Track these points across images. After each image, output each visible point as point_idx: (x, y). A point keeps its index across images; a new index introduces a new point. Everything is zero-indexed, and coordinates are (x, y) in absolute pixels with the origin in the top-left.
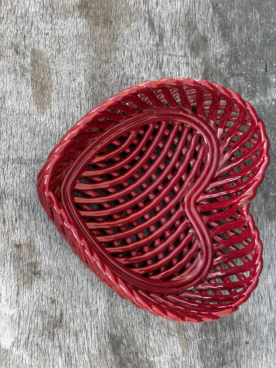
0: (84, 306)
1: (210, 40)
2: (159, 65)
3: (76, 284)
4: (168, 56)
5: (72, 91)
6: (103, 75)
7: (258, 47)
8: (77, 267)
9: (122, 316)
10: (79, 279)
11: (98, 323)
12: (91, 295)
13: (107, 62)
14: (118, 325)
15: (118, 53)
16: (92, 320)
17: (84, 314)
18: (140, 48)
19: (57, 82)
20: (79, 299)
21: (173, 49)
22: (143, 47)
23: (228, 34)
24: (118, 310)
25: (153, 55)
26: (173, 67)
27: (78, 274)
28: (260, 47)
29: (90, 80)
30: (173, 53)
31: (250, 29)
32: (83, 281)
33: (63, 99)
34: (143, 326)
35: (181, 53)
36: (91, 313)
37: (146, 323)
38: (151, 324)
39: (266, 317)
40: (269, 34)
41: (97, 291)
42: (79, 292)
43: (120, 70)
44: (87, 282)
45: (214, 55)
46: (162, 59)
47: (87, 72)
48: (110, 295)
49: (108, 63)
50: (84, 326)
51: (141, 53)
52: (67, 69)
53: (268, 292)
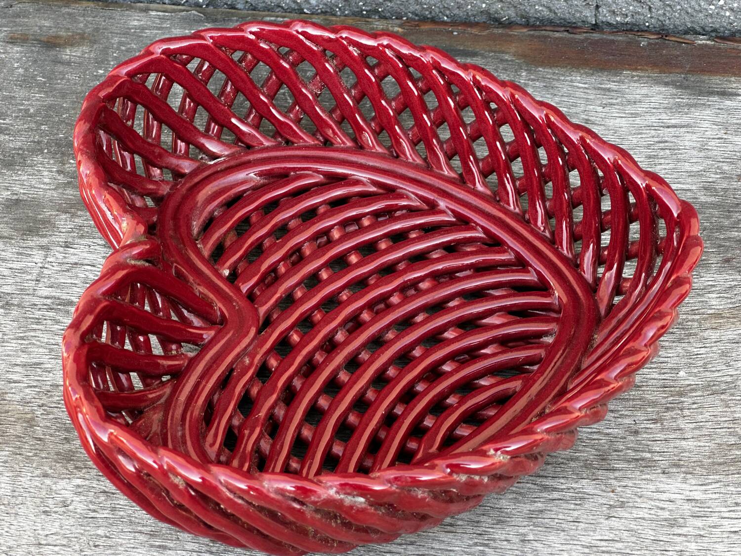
0: (679, 531)
1: (17, 194)
2: (59, 307)
3: (619, 545)
4: (40, 286)
5: (94, 511)
6: (64, 435)
7: (52, 99)
8: (573, 540)
9: (707, 444)
10: (606, 538)
11: (726, 501)
12: (649, 512)
13: (31, 422)
14: (730, 455)
15: (11, 395)
16: (716, 514)
17: (702, 533)
18: (9, 345)
19: (64, 545)
20: (662, 543)
21: (23, 273)
22: (5, 337)
23: (9, 156)
24: (690, 452)
25: (30, 318)
26: (71, 278)
27: (594, 538)
28: (54, 96)
29: (70, 466)
30: (35, 274)
31: (6, 112)
32: (611, 529)
33: (113, 536)
34: (734, 398)
35: (38, 256)
36: (698, 517)
37: (725, 390)
38: (729, 379)
39: (709, 138)
40: (25, 76)
41: (640, 497)
42: (642, 540)
43: (57, 394)
44: (613, 519)
45: (54, 189)
46: (46, 298)
47: (50, 472)
48: (650, 467)
49: (33, 419)
50: (732, 535)
51: (22, 344)
52: (34, 518)
53: (648, 128)
